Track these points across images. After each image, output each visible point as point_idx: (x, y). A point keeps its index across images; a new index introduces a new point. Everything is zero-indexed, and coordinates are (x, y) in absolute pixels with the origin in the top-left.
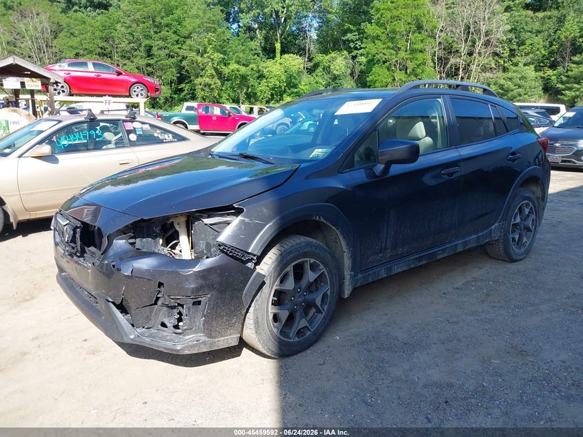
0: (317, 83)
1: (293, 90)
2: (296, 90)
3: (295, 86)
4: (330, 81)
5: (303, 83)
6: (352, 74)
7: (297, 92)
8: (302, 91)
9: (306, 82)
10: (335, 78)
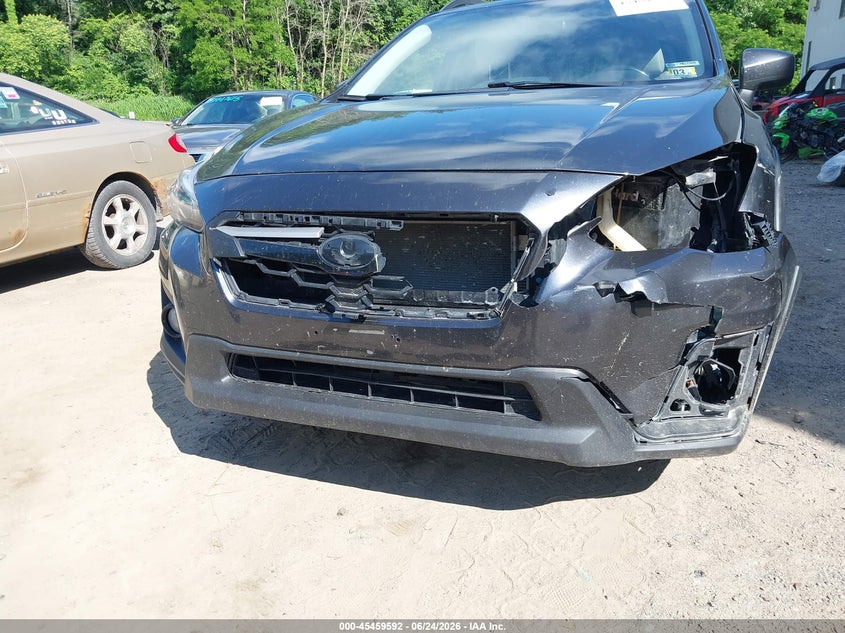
0: (97, 66)
1: (56, 77)
2: (62, 78)
3: (59, 71)
4: (124, 62)
5: (73, 66)
6: (158, 53)
7: (64, 82)
8: (74, 80)
9: (76, 65)
10: (131, 58)
